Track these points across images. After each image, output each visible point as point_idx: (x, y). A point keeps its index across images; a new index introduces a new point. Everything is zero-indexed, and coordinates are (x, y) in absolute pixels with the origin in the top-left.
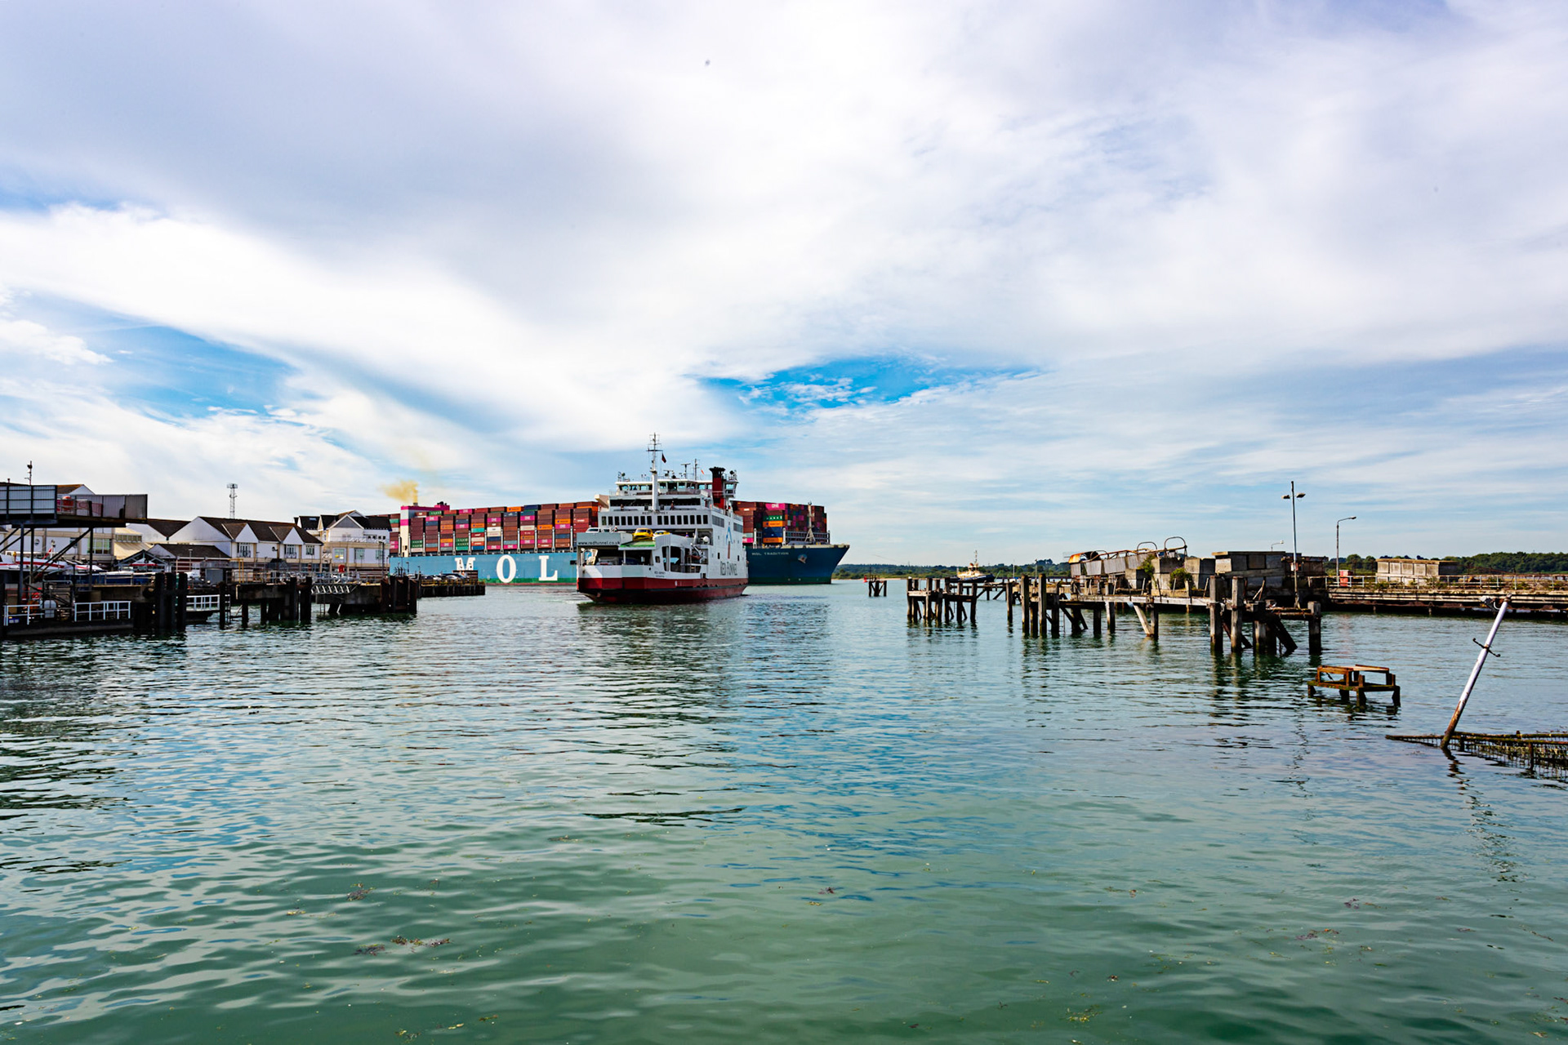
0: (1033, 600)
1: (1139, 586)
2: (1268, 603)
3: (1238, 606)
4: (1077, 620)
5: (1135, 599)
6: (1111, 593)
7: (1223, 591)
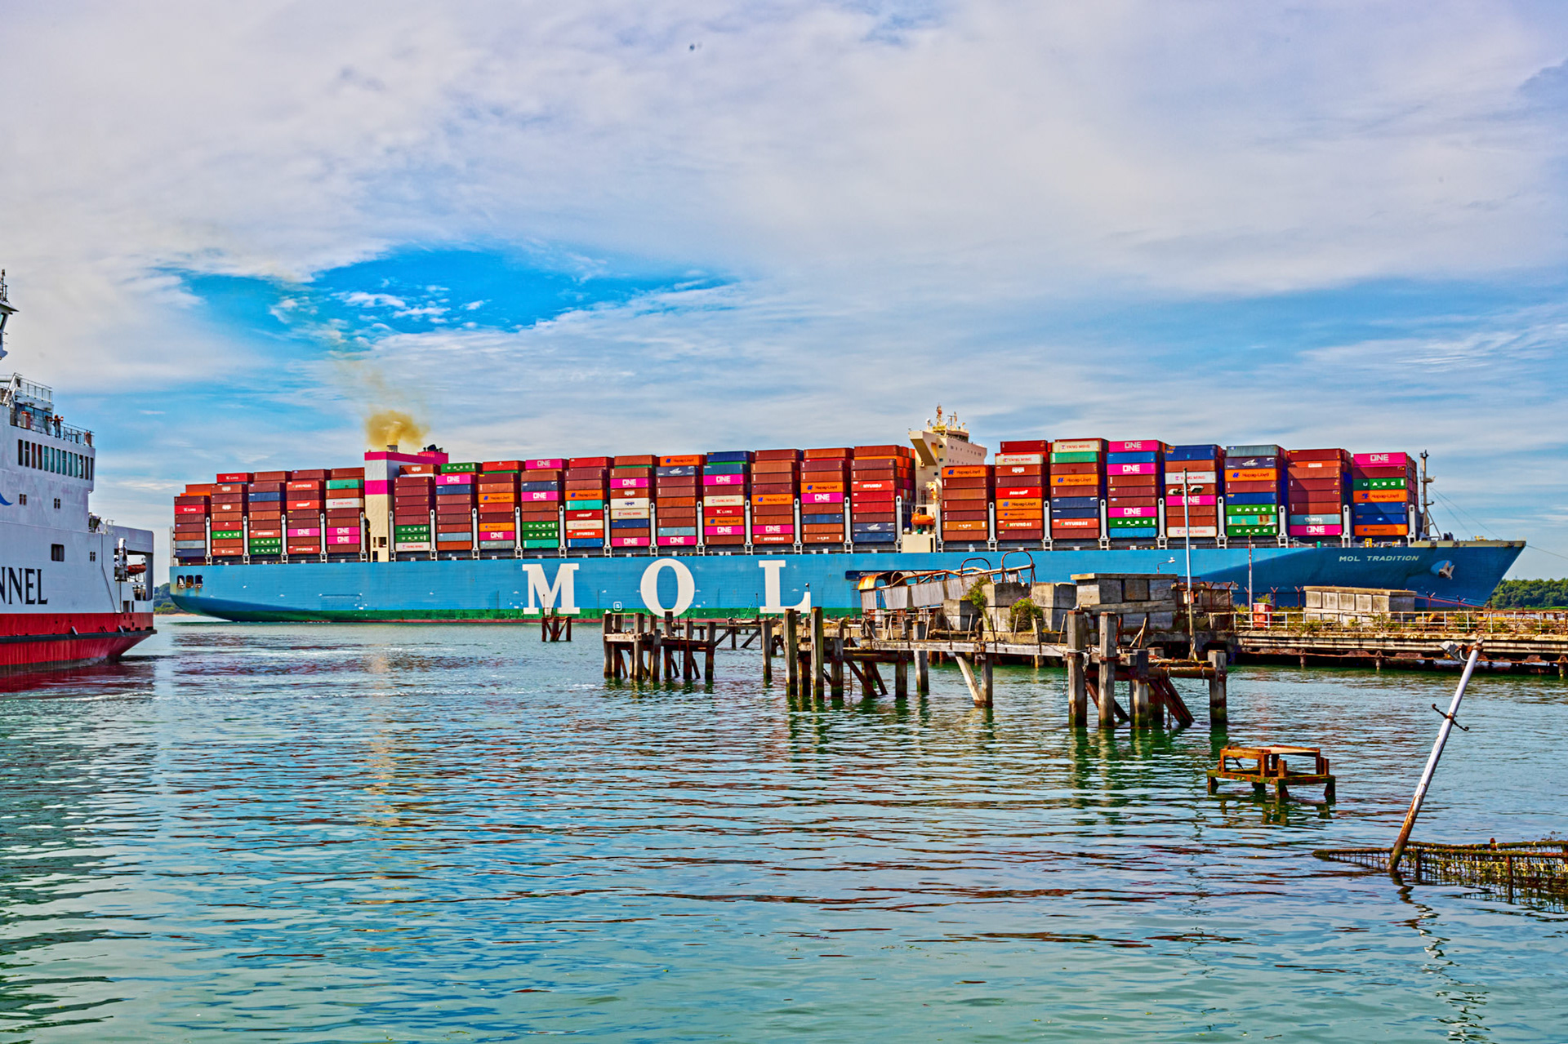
0: (802, 647)
1: (964, 627)
2: (1152, 652)
3: (1108, 658)
4: (870, 680)
5: (958, 646)
6: (921, 637)
7: (1087, 633)
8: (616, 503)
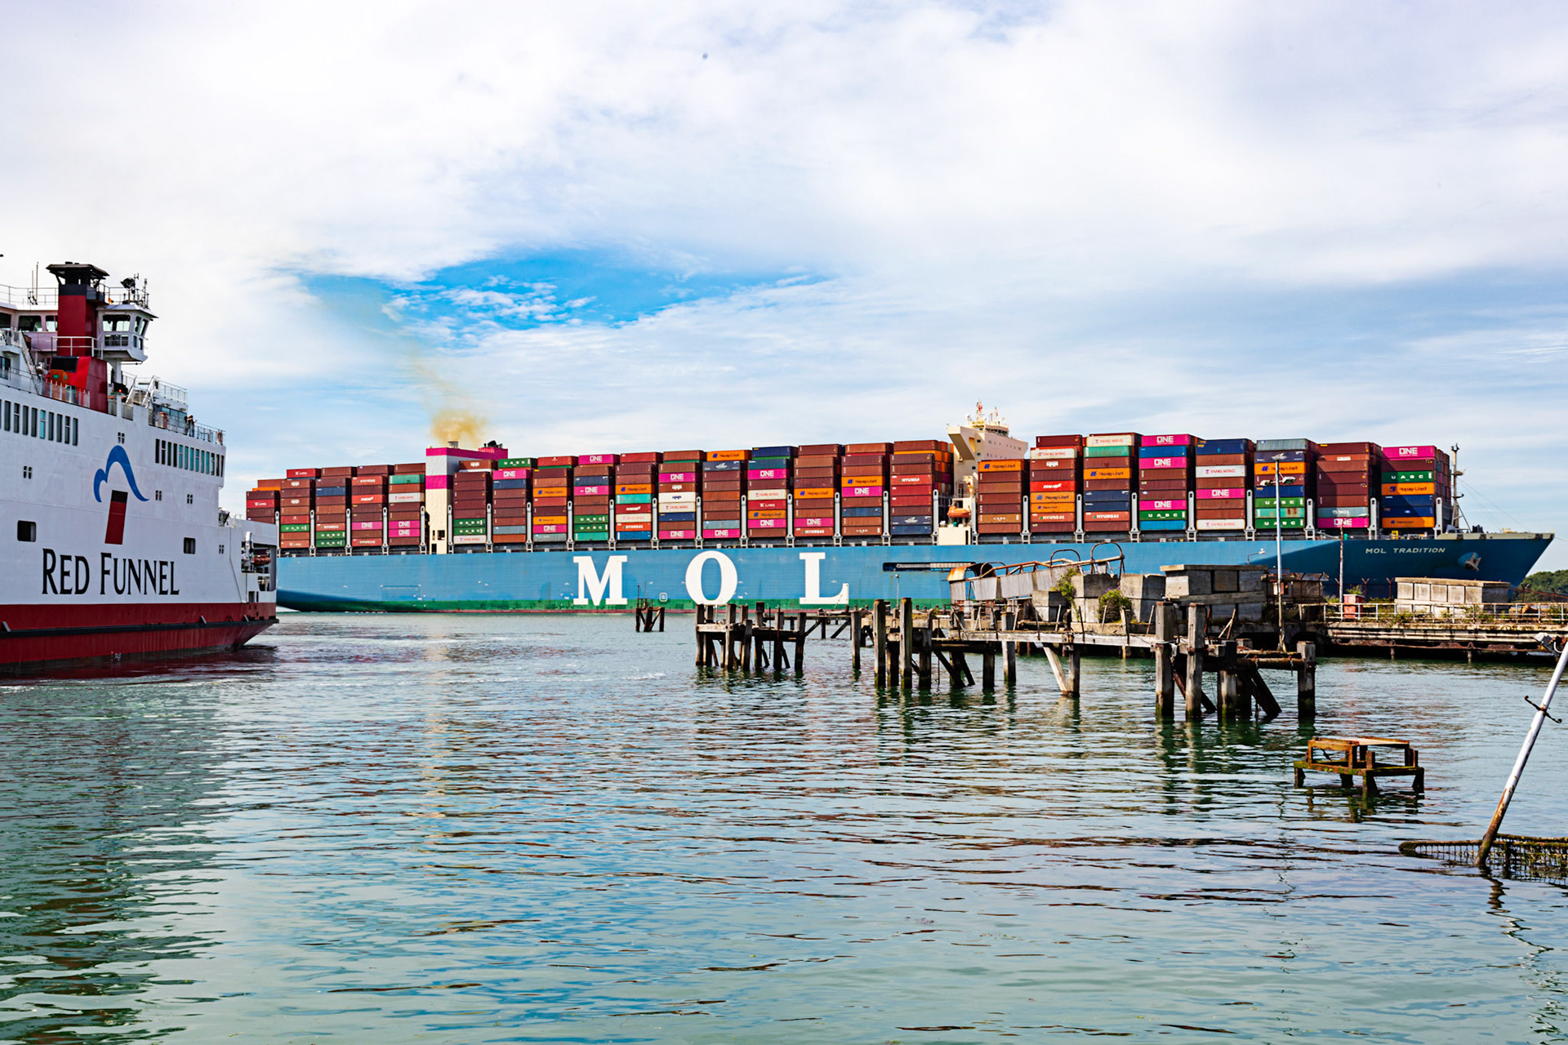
0: (891, 638)
1: (1052, 618)
2: (1240, 643)
3: (1196, 649)
4: (958, 671)
5: (1046, 637)
6: (1009, 627)
7: (1175, 625)
8: (664, 497)
